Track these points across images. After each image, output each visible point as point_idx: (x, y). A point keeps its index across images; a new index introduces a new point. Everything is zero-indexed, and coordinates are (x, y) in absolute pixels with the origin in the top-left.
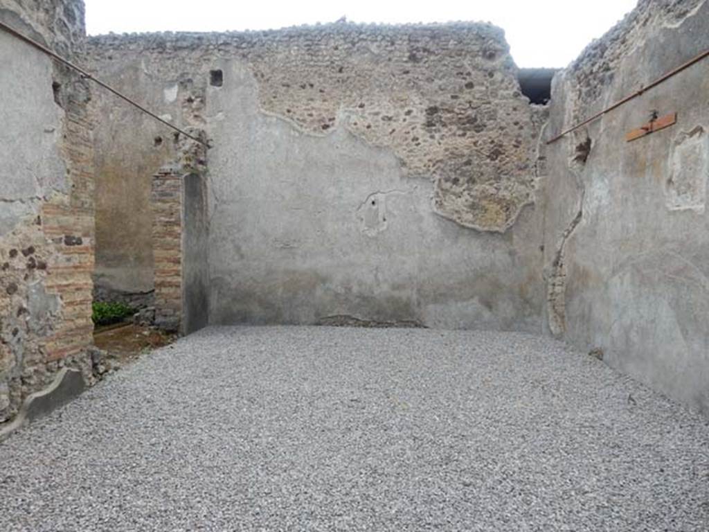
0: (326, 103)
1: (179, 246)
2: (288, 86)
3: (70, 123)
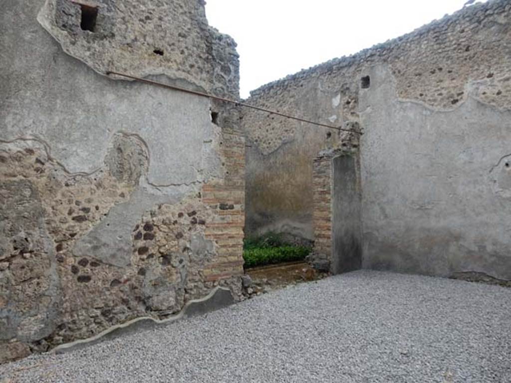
0: (454, 81)
1: (329, 208)
2: (420, 75)
3: (225, 134)
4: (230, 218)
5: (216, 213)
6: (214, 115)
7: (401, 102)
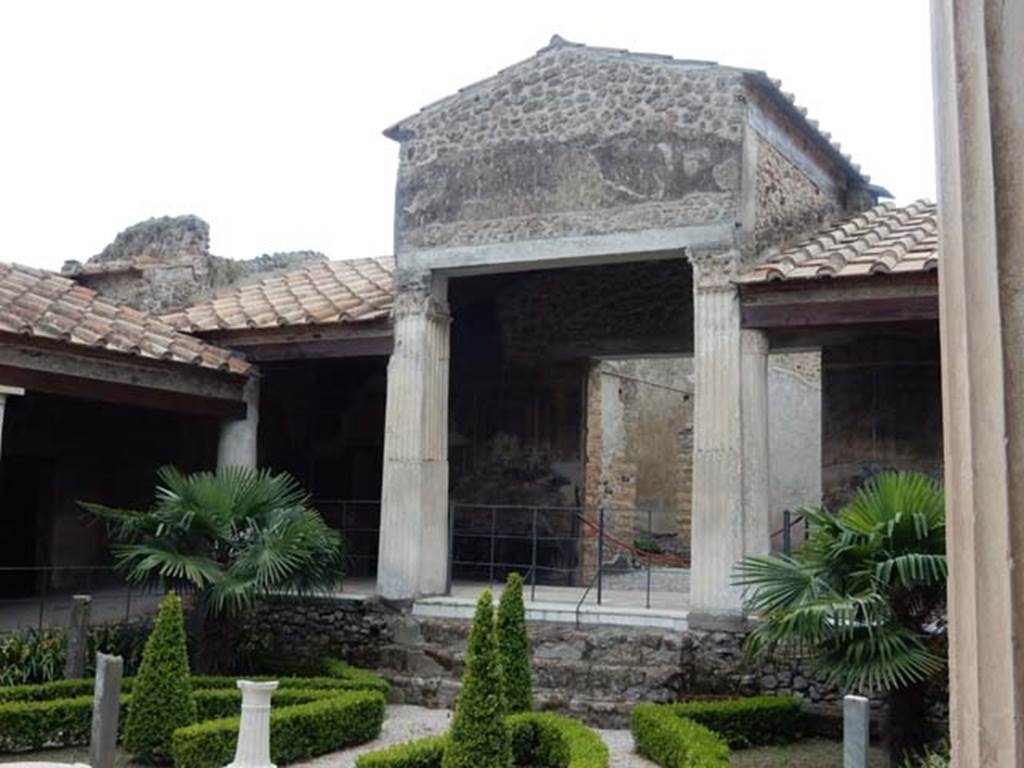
3: (626, 410)
4: (627, 490)
5: (619, 484)
6: (620, 392)
7: (778, 372)
